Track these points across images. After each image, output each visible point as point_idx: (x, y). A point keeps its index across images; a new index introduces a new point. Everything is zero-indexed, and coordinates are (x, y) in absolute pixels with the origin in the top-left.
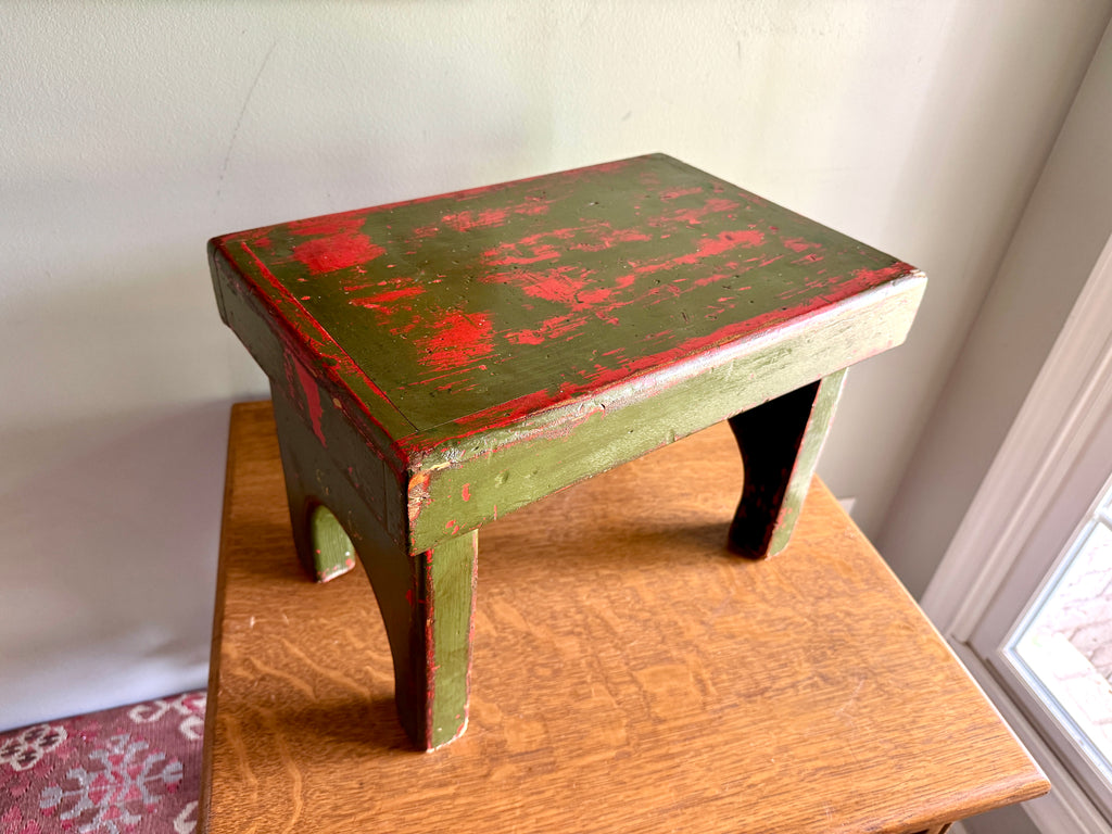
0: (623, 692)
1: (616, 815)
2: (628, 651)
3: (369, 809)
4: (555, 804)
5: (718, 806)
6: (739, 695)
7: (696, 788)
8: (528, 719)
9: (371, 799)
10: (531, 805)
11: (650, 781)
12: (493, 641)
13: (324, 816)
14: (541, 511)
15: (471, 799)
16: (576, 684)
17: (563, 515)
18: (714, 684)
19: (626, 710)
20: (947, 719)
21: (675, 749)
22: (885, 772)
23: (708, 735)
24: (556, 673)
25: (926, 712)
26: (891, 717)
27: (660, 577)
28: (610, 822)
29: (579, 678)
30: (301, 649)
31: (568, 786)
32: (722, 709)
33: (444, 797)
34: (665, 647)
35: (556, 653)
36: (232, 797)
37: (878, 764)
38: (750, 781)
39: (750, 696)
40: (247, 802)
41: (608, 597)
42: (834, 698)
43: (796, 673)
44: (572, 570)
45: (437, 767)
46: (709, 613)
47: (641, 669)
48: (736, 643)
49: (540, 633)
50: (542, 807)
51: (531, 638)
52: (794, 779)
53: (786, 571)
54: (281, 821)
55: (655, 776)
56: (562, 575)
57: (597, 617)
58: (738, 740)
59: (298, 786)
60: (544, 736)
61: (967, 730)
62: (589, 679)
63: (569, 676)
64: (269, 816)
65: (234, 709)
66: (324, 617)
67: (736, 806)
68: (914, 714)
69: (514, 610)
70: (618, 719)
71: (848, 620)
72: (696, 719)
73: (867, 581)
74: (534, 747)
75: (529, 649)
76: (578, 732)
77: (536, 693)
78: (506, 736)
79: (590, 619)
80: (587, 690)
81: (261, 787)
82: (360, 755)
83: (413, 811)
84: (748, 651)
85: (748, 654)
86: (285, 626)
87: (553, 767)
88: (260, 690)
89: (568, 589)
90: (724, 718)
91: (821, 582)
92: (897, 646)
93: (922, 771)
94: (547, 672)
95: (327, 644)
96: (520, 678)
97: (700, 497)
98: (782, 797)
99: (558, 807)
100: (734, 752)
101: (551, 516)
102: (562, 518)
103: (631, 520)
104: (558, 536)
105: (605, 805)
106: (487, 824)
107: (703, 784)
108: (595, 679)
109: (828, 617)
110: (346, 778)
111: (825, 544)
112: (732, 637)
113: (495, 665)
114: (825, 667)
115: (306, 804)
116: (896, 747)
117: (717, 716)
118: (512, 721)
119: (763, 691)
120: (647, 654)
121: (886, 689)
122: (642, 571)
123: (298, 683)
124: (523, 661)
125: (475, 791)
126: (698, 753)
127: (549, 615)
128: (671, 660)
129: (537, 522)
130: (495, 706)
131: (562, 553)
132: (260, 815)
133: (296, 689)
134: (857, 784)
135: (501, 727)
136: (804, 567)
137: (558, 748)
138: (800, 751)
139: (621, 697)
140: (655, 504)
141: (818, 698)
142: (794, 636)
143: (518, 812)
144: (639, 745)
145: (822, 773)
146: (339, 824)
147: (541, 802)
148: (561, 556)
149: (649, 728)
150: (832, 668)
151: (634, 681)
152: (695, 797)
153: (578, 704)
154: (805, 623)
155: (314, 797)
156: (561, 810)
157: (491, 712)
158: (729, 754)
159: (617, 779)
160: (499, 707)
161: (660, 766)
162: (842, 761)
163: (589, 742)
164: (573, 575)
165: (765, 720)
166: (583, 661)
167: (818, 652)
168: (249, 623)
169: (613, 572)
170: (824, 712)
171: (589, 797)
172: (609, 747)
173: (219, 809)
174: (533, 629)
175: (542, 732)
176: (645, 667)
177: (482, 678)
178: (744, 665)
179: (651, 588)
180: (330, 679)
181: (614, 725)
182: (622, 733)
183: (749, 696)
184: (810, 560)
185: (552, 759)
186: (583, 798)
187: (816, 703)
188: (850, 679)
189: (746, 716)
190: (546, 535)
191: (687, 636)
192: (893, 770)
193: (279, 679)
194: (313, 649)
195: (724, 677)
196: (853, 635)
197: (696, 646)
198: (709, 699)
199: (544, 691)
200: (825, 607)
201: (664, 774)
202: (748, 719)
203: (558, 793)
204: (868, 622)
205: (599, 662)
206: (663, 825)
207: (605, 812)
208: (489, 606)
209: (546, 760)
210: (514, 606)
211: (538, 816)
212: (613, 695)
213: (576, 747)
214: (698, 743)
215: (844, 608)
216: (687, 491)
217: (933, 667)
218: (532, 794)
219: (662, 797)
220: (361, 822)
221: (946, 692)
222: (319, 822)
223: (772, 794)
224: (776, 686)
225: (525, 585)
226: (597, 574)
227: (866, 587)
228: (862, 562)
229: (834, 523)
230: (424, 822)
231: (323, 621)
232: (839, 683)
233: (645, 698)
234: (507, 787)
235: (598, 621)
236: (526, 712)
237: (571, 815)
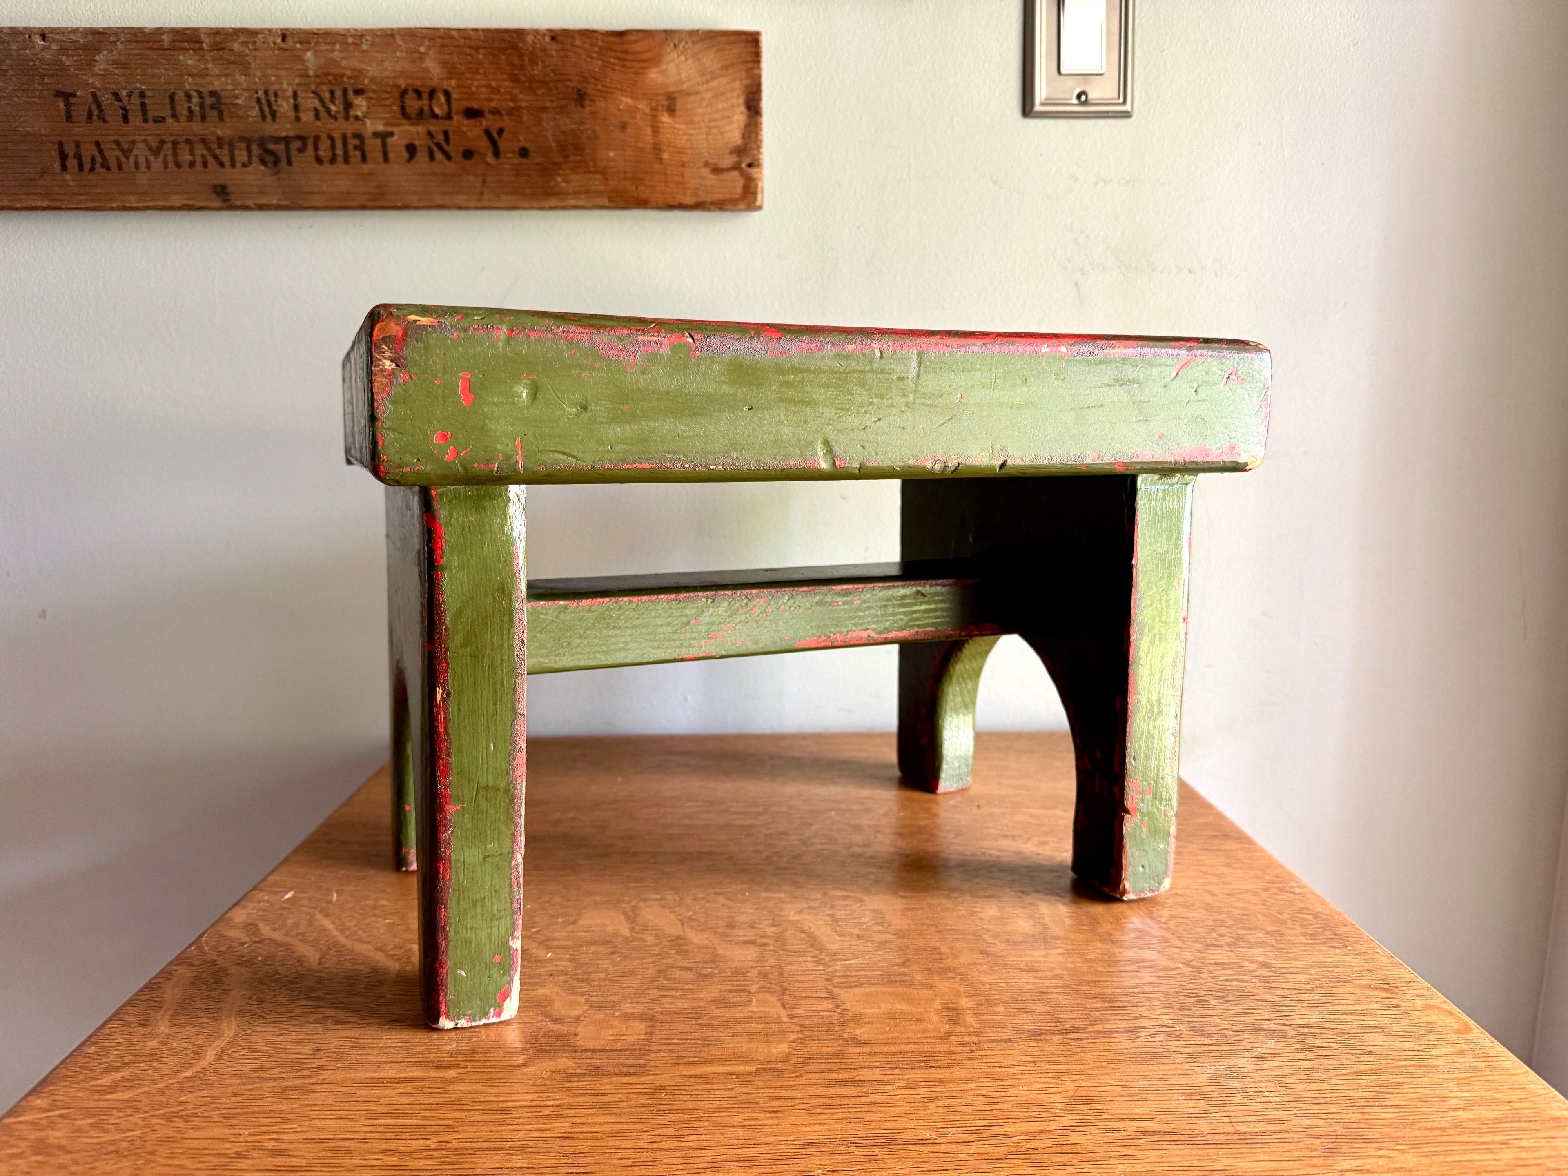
0: (804, 1007)
1: (722, 1137)
2: (837, 968)
3: (309, 1077)
4: (615, 1111)
5: (920, 1153)
6: (1019, 1030)
7: (888, 1125)
8: (627, 1017)
9: (319, 1068)
10: (570, 1106)
11: (802, 1107)
12: (620, 939)
13: (234, 1075)
14: (766, 836)
15: (479, 1087)
16: (731, 991)
17: (800, 840)
18: (975, 1015)
19: (801, 1025)
20: (1454, 1101)
21: (869, 1076)
22: (1296, 1154)
23: (940, 1067)
24: (703, 977)
25: (1405, 1088)
26: (1327, 1086)
27: (929, 905)
28: (705, 1143)
29: (740, 985)
30: (333, 923)
31: (651, 1094)
32: (980, 1042)
33: (435, 1080)
34: (903, 970)
35: (715, 958)
36: (122, 1040)
37: (1284, 1141)
38: (1001, 1130)
39: (1040, 1034)
40: (137, 1047)
41: (831, 916)
42: (1210, 1051)
43: (1141, 1016)
44: (788, 888)
45: (447, 1048)
46: (1001, 946)
47: (851, 987)
48: (1034, 977)
49: (697, 938)
50: (590, 1111)
51: (682, 942)
52: (1092, 1139)
53: (1161, 916)
54: (167, 1072)
55: (816, 1102)
56: (767, 890)
57: (803, 932)
58: (995, 1079)
59: (220, 1043)
60: (642, 1037)
61: (1497, 1121)
62: (754, 988)
63: (722, 982)
64: (155, 1064)
65: (196, 962)
66: (387, 900)
67: (960, 1156)
68: (1377, 1089)
69: (672, 916)
70: (783, 1032)
71: (1262, 972)
72: (926, 1048)
73: (1314, 936)
74: (619, 1046)
75: (673, 952)
76: (704, 1039)
77: (655, 993)
78: (580, 1029)
79: (788, 934)
80: (744, 999)
81: (168, 1036)
82: (337, 1023)
83: (373, 1088)
84: (1057, 987)
85: (1056, 990)
86: (330, 902)
87: (640, 1069)
88: (246, 951)
89: (770, 904)
90: (977, 1053)
91: (1223, 930)
92: (1357, 1007)
93: (1381, 1162)
94: (689, 975)
95: (371, 922)
96: (640, 977)
97: (1034, 840)
98: (1058, 1158)
99: (620, 1115)
100: (984, 1092)
101: (781, 840)
102: (798, 843)
103: (907, 852)
104: (781, 857)
105: (706, 1124)
106: (486, 1117)
107: (905, 1122)
108: (763, 989)
109: (1224, 966)
110: (300, 1042)
111: (1241, 896)
112: (1032, 970)
113: (608, 961)
114: (1203, 1016)
115: (217, 1061)
116: (1329, 1125)
117: (968, 1048)
118: (600, 1016)
119: (1066, 1032)
120: (870, 973)
121: (1324, 1053)
122: (902, 897)
123: (303, 949)
124: (654, 962)
125: (488, 1080)
126: (911, 1085)
127: (724, 924)
128: (911, 984)
129: (756, 844)
130: (582, 999)
131: (777, 872)
132: (144, 1061)
133: (295, 955)
134: (1226, 1162)
135: (577, 1019)
136: (1198, 914)
137: (660, 1051)
138: (1118, 1107)
139: (801, 1011)
140: (954, 841)
141: (1174, 1049)
142: (1148, 979)
143: (546, 1111)
144: (804, 1064)
145: (1156, 1138)
146: (250, 1087)
147: (592, 1105)
148: (774, 875)
149: (834, 1047)
150: (1216, 1019)
151: (831, 996)
152: (882, 1136)
153: (718, 1011)
154: (1178, 968)
155: (236, 1055)
156: (623, 1119)
157: (572, 1003)
158: (971, 1093)
159: (743, 1097)
160: (587, 1000)
161: (832, 1092)
162: (1206, 1127)
163: (715, 1051)
164: (785, 892)
165: (1060, 1063)
166: (756, 971)
167: (1193, 1000)
168: (283, 897)
169: (850, 894)
170: (1186, 1066)
171: (683, 1111)
172: (749, 1060)
173: (92, 1049)
174: (689, 933)
175: (643, 1032)
176: (861, 985)
177: (578, 972)
178: (1040, 1000)
179: (909, 913)
180: (352, 951)
181: (771, 1038)
182: (783, 1048)
183: (1037, 1034)
184: (1209, 908)
185: (642, 1062)
186: (670, 1111)
187: (1169, 1055)
188: (1247, 1034)
189: (1025, 1055)
190: (764, 856)
191: (949, 963)
192: (1315, 1153)
193: (279, 944)
194: (348, 924)
195: (1001, 1009)
196: (1270, 988)
197: (961, 974)
198: (958, 1029)
199: (673, 993)
200: (1221, 955)
201: (836, 1101)
202: (1028, 1058)
203: (629, 1099)
204: (1303, 977)
205: (781, 974)
206: (802, 1162)
207: (701, 1131)
208: (633, 909)
209: (630, 1062)
210: (674, 912)
211: (578, 1120)
212: (784, 1008)
213: (690, 1054)
214: (916, 1075)
215: (1261, 959)
216: (1015, 833)
217: (1432, 1037)
218: (584, 1095)
219: (817, 1128)
220: (286, 1088)
221: (1455, 1068)
222: (221, 1081)
223: (1036, 1151)
224: (1096, 1028)
225: (701, 896)
226: (825, 895)
227: (1311, 942)
228: (1310, 917)
229: (1267, 877)
230: (382, 1101)
231: (383, 902)
232: (1223, 1036)
233: (842, 1015)
234: (548, 1082)
235: (803, 935)
236: (629, 1011)
237: (638, 1126)
